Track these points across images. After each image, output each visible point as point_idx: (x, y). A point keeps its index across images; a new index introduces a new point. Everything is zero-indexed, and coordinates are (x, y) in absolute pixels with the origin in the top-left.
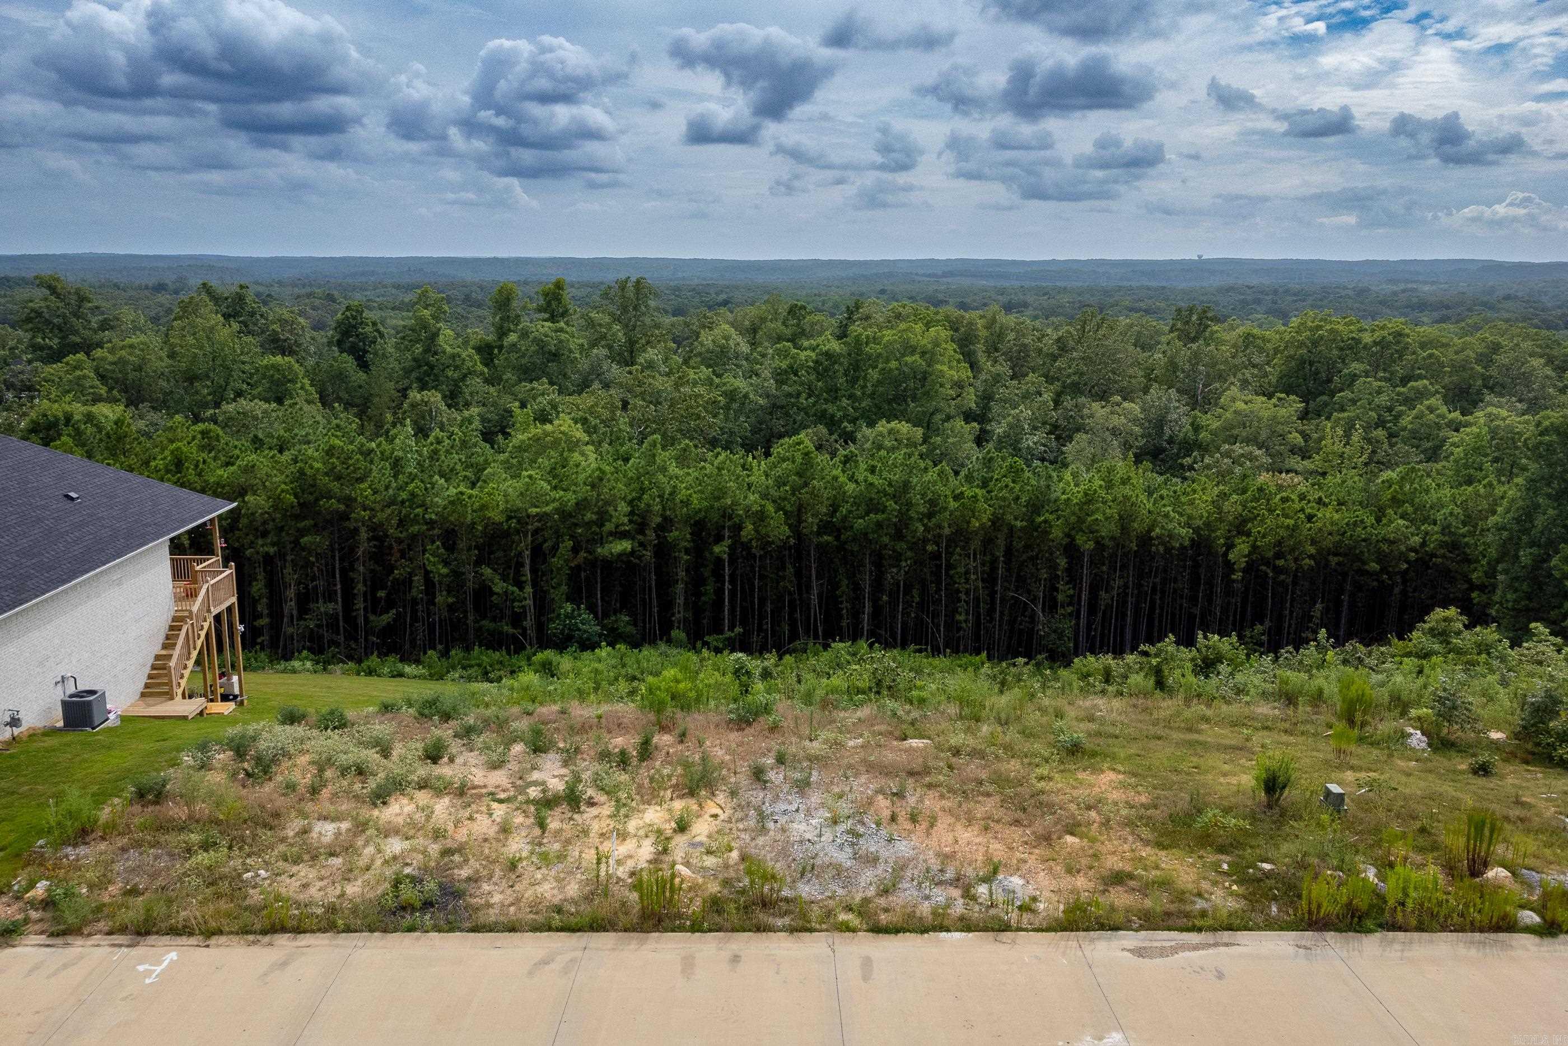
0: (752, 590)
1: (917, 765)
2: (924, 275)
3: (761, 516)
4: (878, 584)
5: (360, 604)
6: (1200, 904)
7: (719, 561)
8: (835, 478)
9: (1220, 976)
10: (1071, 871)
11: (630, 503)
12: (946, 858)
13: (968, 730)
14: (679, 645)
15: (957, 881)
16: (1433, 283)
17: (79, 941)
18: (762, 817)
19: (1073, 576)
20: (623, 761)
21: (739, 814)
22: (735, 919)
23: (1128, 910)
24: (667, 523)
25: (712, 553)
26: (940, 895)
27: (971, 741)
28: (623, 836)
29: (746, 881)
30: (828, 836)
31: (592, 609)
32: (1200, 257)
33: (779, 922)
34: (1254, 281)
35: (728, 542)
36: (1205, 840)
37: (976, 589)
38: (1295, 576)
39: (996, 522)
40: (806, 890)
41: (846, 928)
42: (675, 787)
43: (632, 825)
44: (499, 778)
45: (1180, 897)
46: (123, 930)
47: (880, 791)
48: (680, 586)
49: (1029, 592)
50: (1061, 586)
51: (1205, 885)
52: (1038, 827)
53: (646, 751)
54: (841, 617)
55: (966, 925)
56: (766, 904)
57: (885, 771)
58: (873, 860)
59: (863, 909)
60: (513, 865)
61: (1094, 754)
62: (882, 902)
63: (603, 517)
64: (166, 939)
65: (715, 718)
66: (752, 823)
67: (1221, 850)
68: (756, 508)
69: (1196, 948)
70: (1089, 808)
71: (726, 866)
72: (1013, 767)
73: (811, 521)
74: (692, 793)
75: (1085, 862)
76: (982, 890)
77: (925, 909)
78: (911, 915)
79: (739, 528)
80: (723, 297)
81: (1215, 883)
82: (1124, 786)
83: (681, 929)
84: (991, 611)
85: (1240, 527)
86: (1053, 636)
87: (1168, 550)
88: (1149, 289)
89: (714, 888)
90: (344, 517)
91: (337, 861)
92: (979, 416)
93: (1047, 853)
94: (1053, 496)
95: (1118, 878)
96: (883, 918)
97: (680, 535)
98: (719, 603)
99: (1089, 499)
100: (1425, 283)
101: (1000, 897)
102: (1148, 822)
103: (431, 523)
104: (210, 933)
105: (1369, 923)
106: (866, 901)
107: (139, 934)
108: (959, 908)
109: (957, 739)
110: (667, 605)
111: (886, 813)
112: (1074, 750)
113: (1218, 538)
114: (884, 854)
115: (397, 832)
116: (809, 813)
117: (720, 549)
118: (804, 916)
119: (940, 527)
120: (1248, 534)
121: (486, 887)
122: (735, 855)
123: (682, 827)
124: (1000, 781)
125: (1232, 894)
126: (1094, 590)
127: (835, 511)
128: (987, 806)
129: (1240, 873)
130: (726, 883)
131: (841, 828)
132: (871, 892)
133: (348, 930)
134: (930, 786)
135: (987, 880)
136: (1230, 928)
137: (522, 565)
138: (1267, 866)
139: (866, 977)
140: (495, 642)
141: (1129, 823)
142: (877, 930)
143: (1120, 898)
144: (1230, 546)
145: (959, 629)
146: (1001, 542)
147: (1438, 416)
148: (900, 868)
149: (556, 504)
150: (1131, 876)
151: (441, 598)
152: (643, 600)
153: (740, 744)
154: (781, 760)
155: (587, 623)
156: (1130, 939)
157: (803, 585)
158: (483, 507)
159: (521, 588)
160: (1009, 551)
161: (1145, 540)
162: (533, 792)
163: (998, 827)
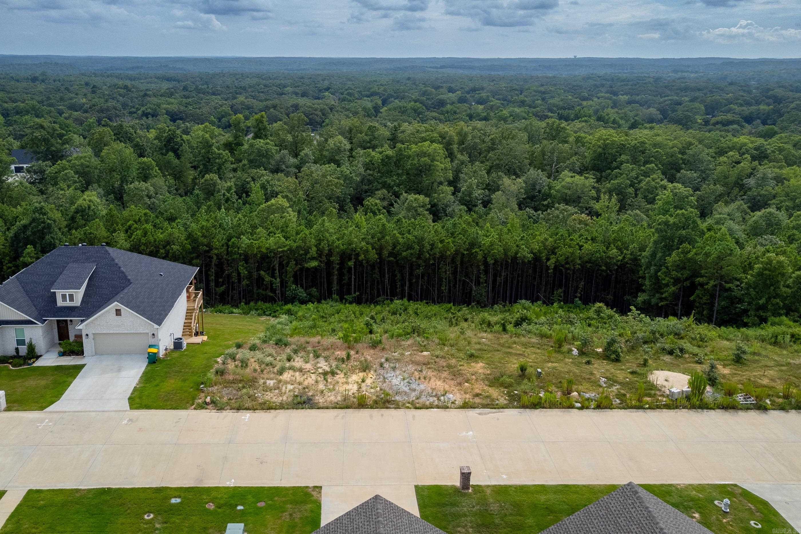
0: (363, 278)
1: (425, 362)
2: (430, 67)
3: (367, 251)
4: (411, 274)
5: (212, 284)
6: (497, 402)
7: (350, 268)
8: (395, 234)
9: (498, 419)
10: (466, 393)
11: (316, 246)
12: (433, 389)
13: (441, 349)
14: (336, 301)
15: (436, 396)
16: (696, 72)
17: (224, 411)
18: (384, 378)
19: (486, 272)
20: (343, 361)
21: (378, 377)
22: (381, 405)
23: (479, 403)
24: (330, 253)
25: (347, 264)
26: (431, 399)
27: (442, 354)
28: (347, 383)
29: (383, 396)
30: (402, 384)
31: (302, 286)
32: (575, 57)
33: (392, 406)
34: (602, 72)
35: (353, 260)
36: (503, 385)
37: (449, 277)
38: (574, 271)
39: (457, 252)
40: (398, 398)
41: (408, 408)
42: (359, 369)
43: (350, 380)
44: (308, 366)
45: (493, 400)
46: (234, 409)
47: (416, 370)
48: (335, 277)
49: (470, 278)
50: (482, 276)
51: (499, 397)
52: (458, 380)
53: (349, 357)
54: (397, 288)
55: (438, 407)
56: (388, 402)
57: (417, 363)
58: (414, 390)
59: (412, 403)
60: (322, 392)
61: (477, 357)
62: (417, 401)
63: (307, 252)
64: (244, 411)
65: (365, 345)
66: (381, 380)
67: (506, 388)
68: (365, 248)
69: (494, 413)
70: (473, 375)
71: (377, 392)
72: (453, 361)
73: (385, 253)
74: (365, 371)
75: (469, 390)
76: (442, 398)
77: (428, 403)
78: (424, 405)
79: (358, 255)
80: (326, 83)
81: (502, 397)
82: (484, 368)
83: (368, 408)
84: (455, 286)
85: (553, 251)
86: (478, 295)
87: (523, 262)
88: (547, 78)
89: (374, 398)
90: (208, 252)
91: (277, 391)
92: (453, 183)
93: (460, 388)
94: (479, 240)
95: (477, 395)
96: (417, 405)
97: (335, 259)
98: (349, 284)
99: (492, 244)
100: (692, 72)
101: (446, 400)
102: (488, 379)
103: (240, 255)
104: (254, 409)
105: (537, 407)
106: (413, 401)
107: (238, 409)
108: (436, 403)
109: (438, 353)
110: (330, 283)
111: (418, 377)
112: (472, 356)
113: (543, 256)
114: (417, 388)
115: (289, 383)
116: (396, 377)
117: (351, 263)
118: (398, 405)
119: (435, 254)
120: (555, 254)
121: (317, 398)
122: (378, 389)
123: (363, 381)
124: (449, 366)
125: (505, 399)
126: (495, 276)
127: (395, 247)
128: (445, 374)
129: (509, 394)
130: (377, 396)
131: (406, 381)
132: (414, 398)
133: (288, 409)
134: (429, 368)
135: (443, 395)
136: (503, 408)
137: (275, 270)
138: (516, 392)
139: (414, 420)
140: (266, 299)
141: (483, 380)
142: (416, 408)
143: (477, 400)
144: (548, 259)
145: (443, 292)
146: (459, 258)
147: (656, 183)
148: (421, 392)
149: (288, 247)
150: (481, 395)
151: (245, 282)
152: (321, 282)
153: (374, 354)
154: (387, 360)
155: (302, 293)
156: (478, 411)
157: (382, 275)
158: (259, 247)
159: (276, 279)
160: (462, 262)
161: (515, 258)
162: (320, 371)
163: (447, 380)
